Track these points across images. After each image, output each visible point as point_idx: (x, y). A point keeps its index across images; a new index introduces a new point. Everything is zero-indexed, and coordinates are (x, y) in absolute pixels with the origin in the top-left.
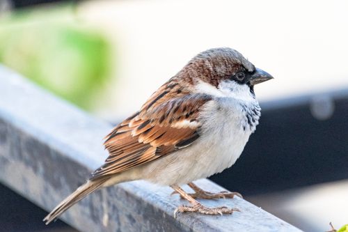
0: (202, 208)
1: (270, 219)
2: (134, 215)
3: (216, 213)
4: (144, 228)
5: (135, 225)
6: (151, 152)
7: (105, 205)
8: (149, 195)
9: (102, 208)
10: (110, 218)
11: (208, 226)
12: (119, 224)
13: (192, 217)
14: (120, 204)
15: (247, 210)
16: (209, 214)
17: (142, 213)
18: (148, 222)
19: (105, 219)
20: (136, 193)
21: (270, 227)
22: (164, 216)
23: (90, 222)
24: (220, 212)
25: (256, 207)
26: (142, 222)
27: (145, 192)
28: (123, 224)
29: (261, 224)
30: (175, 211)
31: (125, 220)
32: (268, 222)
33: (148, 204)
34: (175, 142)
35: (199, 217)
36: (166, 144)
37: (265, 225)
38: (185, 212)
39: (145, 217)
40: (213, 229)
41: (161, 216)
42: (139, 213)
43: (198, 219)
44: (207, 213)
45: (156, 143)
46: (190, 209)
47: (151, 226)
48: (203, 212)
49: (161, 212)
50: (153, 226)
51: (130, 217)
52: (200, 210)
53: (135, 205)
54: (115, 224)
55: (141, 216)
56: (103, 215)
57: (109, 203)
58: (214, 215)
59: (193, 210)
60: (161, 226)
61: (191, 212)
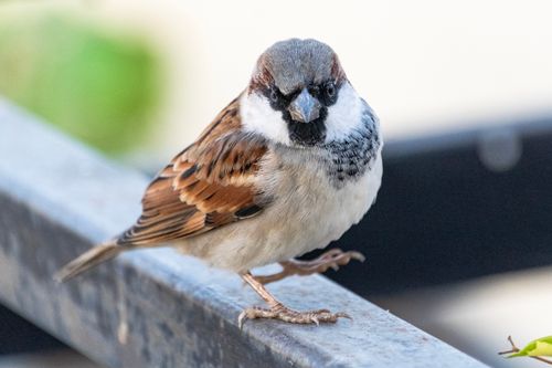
0: (285, 312)
1: (403, 330)
2: (172, 324)
3: (308, 321)
4: (187, 346)
5: (172, 340)
6: (198, 220)
7: (122, 307)
8: (198, 288)
9: (117, 312)
10: (131, 328)
11: (297, 342)
12: (146, 339)
13: (269, 328)
14: (148, 305)
15: (364, 314)
16: (296, 323)
17: (185, 320)
18: (195, 336)
19: (123, 330)
20: (173, 286)
21: (404, 343)
22: (222, 325)
23: (97, 336)
24: (315, 319)
25: (380, 310)
26: (185, 336)
27: (190, 285)
28: (152, 340)
29: (388, 339)
30: (241, 317)
31: (156, 333)
32: (400, 336)
33: (195, 305)
34: (234, 208)
35: (281, 326)
36: (220, 210)
37: (396, 341)
38: (258, 318)
39: (190, 328)
40: (304, 347)
41: (217, 326)
42: (180, 320)
43: (280, 331)
44: (294, 320)
45: (206, 206)
46: (265, 314)
47: (199, 343)
48: (286, 318)
49: (216, 318)
50: (203, 343)
51: (164, 327)
52: (281, 315)
53: (173, 307)
54: (139, 340)
55: (183, 324)
56: (119, 324)
57: (128, 304)
58: (304, 323)
59: (271, 315)
60: (216, 342)
61: (267, 318)
